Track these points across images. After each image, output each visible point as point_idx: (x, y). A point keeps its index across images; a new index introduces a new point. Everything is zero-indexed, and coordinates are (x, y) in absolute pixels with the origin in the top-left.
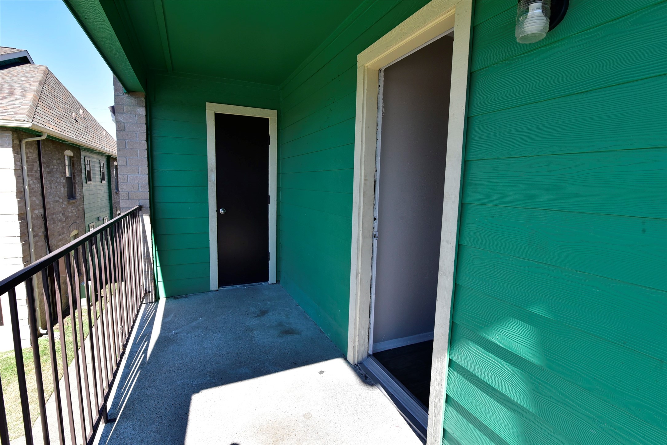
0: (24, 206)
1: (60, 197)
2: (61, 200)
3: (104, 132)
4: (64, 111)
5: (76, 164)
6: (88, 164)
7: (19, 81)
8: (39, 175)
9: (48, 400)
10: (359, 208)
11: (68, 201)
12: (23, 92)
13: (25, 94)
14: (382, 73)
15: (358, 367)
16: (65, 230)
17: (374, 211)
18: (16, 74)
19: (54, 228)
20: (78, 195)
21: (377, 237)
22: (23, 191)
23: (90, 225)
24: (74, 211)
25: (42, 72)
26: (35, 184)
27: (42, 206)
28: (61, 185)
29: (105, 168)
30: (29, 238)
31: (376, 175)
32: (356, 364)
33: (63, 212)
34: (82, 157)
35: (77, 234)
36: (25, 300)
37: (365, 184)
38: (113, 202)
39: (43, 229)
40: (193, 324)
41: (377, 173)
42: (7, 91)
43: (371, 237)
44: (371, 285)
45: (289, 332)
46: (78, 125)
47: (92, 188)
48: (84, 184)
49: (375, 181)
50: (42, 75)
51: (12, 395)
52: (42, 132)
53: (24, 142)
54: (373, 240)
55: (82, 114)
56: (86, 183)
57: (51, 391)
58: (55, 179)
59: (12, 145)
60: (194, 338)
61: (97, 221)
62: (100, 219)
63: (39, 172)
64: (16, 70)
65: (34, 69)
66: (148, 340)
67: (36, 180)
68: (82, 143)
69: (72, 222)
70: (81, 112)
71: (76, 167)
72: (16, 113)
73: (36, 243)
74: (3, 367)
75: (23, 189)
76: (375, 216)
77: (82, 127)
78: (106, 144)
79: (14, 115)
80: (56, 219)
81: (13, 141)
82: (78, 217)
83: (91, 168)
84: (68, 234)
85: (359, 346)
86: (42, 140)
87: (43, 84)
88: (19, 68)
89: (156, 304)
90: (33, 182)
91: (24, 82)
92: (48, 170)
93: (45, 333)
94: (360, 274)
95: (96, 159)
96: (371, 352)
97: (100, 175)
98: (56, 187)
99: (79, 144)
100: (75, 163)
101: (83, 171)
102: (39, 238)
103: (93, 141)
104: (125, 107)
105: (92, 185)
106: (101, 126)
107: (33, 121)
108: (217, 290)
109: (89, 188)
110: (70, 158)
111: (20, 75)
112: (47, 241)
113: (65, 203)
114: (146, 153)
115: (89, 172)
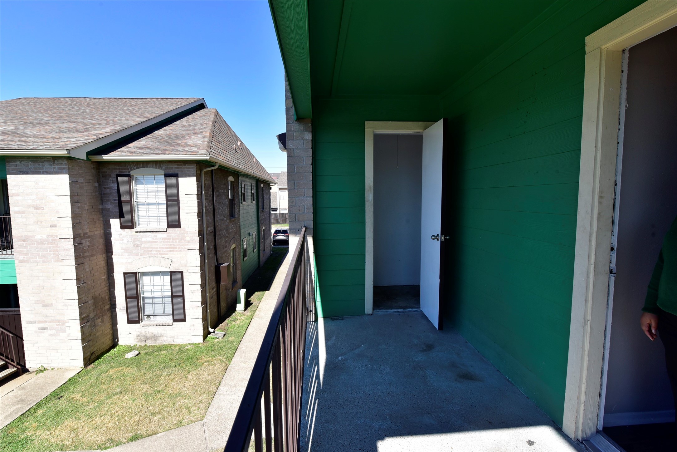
0: (202, 224)
1: (225, 216)
2: (225, 219)
3: (255, 159)
4: (228, 144)
5: (236, 188)
6: (243, 188)
7: (199, 123)
8: (212, 198)
9: (216, 392)
10: (591, 235)
11: (230, 219)
12: (202, 131)
13: (204, 133)
14: (627, 54)
15: (583, 446)
16: (227, 244)
17: (611, 238)
18: (197, 118)
19: (220, 242)
20: (236, 214)
21: (614, 273)
22: (202, 212)
23: (244, 239)
24: (233, 228)
25: (214, 114)
26: (209, 206)
27: (213, 224)
28: (225, 206)
29: (255, 190)
30: (204, 251)
31: (616, 191)
32: (579, 441)
33: (226, 229)
34: (240, 181)
35: (235, 247)
36: (200, 302)
37: (600, 203)
38: (260, 219)
39: (213, 244)
40: (357, 351)
41: (616, 188)
42: (192, 132)
43: (607, 274)
44: (605, 337)
45: (467, 377)
46: (237, 154)
47: (245, 207)
48: (240, 204)
49: (615, 199)
50: (213, 116)
51: (191, 382)
52: (216, 162)
53: (203, 172)
54: (609, 277)
55: (240, 145)
56: (242, 203)
57: (218, 384)
58: (222, 201)
59: (196, 175)
60: (362, 368)
61: (248, 236)
62: (251, 235)
63: (211, 195)
64: (197, 114)
65: (208, 112)
66: (317, 363)
67: (209, 202)
68: (241, 169)
69: (232, 237)
70: (239, 143)
71: (236, 190)
72: (199, 149)
73: (208, 254)
74: (185, 357)
75: (201, 210)
76: (613, 245)
77: (240, 156)
78: (256, 169)
79: (198, 151)
80: (222, 235)
81: (197, 172)
82: (236, 233)
83: (246, 191)
84: (229, 247)
85: (585, 417)
86: (215, 169)
87: (214, 123)
88: (198, 113)
89: (316, 323)
90: (208, 204)
91: (203, 123)
92: (218, 194)
93: (213, 331)
94: (589, 322)
95: (249, 182)
96: (601, 427)
97: (251, 196)
98: (222, 208)
99: (238, 170)
100: (235, 186)
101: (240, 194)
102: (211, 251)
103: (247, 167)
104: (295, 134)
105: (246, 205)
106: (252, 154)
107: (210, 154)
108: (371, 314)
109: (244, 208)
110: (232, 182)
111: (200, 118)
112: (216, 254)
113: (228, 221)
114: (312, 176)
115: (244, 194)
